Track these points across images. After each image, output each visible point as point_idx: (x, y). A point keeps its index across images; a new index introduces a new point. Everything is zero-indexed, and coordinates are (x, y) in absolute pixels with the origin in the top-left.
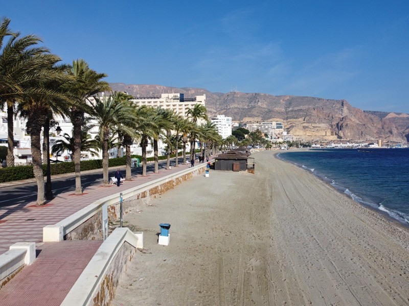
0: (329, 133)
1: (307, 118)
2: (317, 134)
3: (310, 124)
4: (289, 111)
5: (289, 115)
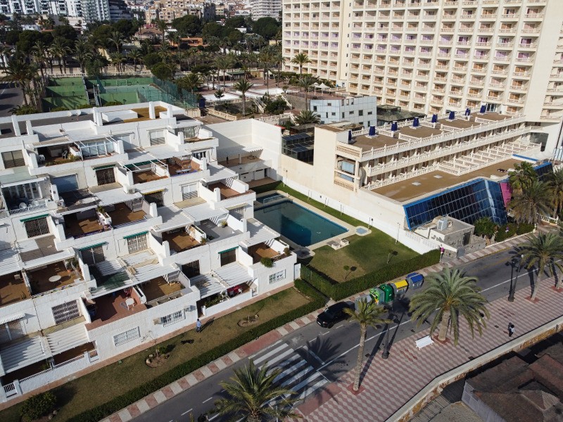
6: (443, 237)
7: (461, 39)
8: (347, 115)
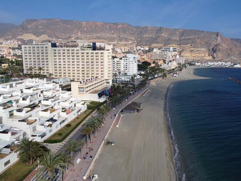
0: (207, 55)
1: (193, 44)
2: (199, 55)
3: (195, 49)
4: (181, 39)
5: (181, 42)
6: (105, 98)
7: (86, 62)
8: (65, 82)
